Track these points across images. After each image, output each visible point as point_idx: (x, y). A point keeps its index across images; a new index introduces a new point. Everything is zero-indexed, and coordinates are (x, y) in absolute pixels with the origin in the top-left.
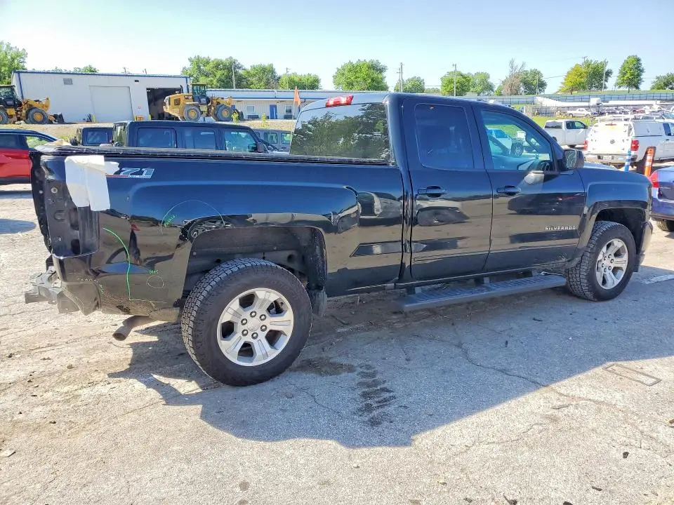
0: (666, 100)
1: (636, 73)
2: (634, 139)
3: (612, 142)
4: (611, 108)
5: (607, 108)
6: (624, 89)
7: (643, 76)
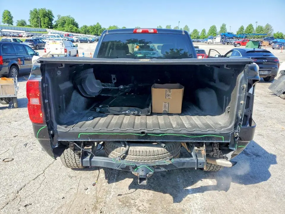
0: (28, 31)
1: (10, 18)
2: (65, 48)
3: (57, 49)
4: (7, 33)
5: (6, 33)
6: (6, 24)
7: (13, 20)
